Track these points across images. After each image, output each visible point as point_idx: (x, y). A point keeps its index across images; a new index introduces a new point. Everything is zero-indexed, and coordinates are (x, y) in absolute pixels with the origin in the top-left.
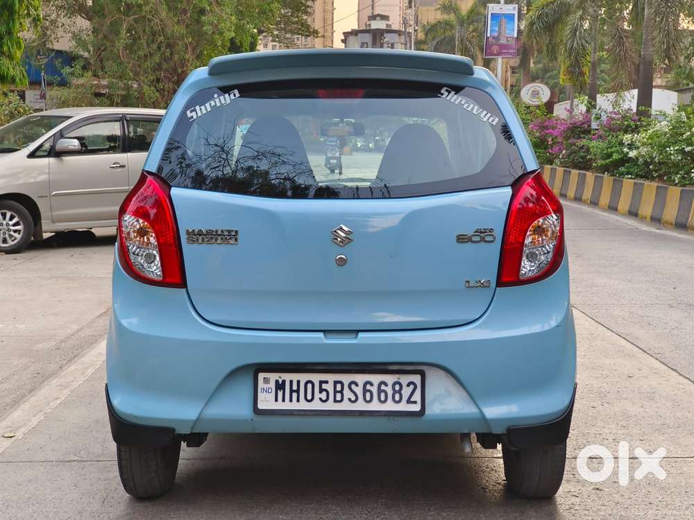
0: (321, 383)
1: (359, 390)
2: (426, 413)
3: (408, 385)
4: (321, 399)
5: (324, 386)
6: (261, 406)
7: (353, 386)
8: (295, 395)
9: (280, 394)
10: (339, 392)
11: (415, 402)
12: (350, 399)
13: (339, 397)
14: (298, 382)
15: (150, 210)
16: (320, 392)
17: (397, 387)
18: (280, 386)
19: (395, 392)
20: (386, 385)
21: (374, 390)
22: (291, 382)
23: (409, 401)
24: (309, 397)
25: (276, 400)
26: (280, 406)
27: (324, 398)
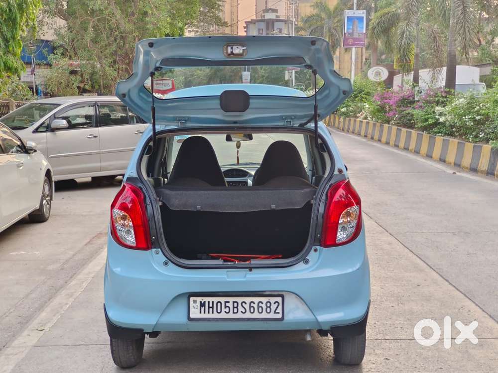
0: (226, 302)
1: (247, 306)
2: (285, 318)
3: (275, 303)
4: (225, 312)
5: (227, 304)
6: (192, 316)
7: (244, 304)
8: (211, 309)
9: (203, 309)
10: (236, 307)
11: (279, 313)
12: (242, 312)
13: (235, 310)
14: (213, 302)
15: (128, 204)
16: (225, 308)
17: (268, 305)
18: (202, 305)
19: (267, 307)
20: (262, 303)
21: (256, 306)
22: (209, 302)
23: (275, 312)
24: (219, 311)
25: (200, 313)
26: (203, 316)
27: (227, 311)
